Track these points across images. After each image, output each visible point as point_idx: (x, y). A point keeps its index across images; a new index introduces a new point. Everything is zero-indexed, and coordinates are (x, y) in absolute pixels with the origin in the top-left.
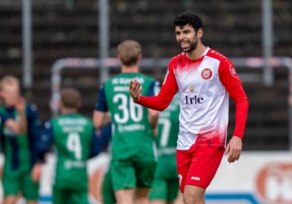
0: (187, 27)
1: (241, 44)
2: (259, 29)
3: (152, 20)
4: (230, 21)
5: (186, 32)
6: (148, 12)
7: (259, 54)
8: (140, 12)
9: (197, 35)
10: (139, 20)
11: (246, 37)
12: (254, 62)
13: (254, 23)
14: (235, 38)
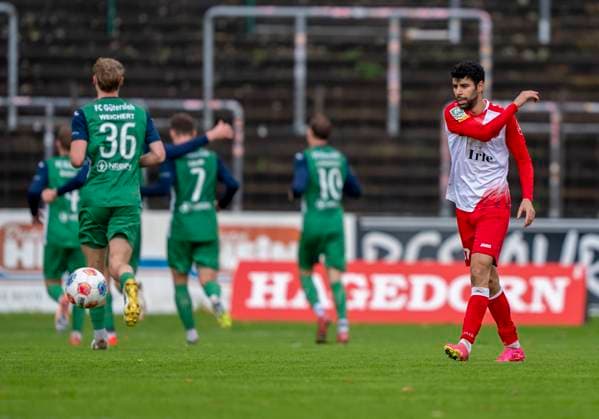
0: (464, 81)
1: (177, 83)
2: (199, 65)
3: (71, 51)
4: (164, 55)
5: (464, 86)
6: (67, 43)
7: (199, 96)
8: (56, 42)
9: (476, 88)
10: (54, 51)
11: (182, 74)
12: (192, 105)
13: (191, 58)
14: (170, 76)
